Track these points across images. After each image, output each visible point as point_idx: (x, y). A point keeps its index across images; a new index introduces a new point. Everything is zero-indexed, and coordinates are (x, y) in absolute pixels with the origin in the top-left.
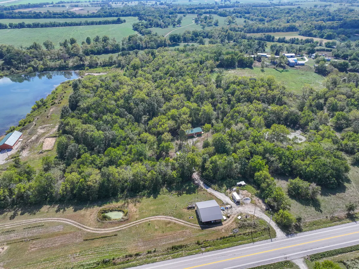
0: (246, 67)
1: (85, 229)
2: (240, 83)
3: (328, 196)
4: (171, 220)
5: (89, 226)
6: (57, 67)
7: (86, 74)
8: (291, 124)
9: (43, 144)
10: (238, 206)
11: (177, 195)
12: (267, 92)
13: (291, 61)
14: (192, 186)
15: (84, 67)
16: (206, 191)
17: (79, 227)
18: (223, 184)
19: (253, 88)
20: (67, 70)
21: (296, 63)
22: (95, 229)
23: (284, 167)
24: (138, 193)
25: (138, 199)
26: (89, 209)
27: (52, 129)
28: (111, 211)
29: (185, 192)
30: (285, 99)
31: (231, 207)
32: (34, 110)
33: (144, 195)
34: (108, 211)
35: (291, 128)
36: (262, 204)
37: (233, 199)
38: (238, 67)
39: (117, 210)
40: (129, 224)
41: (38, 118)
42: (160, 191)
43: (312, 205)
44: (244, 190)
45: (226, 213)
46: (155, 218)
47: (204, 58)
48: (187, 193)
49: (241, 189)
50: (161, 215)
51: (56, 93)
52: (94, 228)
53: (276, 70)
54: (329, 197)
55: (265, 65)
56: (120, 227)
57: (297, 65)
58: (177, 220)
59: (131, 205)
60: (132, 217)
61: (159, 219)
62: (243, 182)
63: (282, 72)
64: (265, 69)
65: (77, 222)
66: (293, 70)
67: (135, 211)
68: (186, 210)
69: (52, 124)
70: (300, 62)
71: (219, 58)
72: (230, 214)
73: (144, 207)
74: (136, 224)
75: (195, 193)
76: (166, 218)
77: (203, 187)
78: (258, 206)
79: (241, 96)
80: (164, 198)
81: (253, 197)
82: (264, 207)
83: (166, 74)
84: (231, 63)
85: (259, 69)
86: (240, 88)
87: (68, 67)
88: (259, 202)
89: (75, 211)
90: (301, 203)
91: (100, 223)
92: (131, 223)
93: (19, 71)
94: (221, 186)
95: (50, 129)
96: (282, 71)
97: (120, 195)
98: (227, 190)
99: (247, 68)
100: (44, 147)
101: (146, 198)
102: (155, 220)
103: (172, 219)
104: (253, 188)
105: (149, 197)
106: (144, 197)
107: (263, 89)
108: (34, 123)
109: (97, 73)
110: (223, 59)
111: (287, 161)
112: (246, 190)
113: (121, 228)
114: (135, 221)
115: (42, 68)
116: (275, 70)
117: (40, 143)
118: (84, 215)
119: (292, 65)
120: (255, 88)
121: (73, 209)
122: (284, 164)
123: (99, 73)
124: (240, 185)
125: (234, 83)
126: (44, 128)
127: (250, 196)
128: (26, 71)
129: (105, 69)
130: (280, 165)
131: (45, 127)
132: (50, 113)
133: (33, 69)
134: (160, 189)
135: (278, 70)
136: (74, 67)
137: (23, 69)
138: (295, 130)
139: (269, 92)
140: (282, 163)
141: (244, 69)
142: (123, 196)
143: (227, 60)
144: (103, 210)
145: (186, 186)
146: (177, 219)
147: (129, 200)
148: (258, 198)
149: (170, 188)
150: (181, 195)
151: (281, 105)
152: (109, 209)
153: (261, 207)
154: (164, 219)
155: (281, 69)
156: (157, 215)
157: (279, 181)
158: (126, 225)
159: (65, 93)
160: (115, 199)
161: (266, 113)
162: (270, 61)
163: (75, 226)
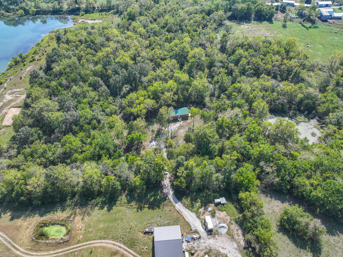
0: (265, 20)
1: (15, 250)
2: (250, 46)
3: (335, 235)
4: (119, 249)
5: (20, 246)
6: (50, 11)
7: (80, 21)
8: (306, 111)
9: (4, 116)
10: (209, 237)
11: (136, 209)
12: (282, 61)
13: (325, 13)
14: (158, 197)
15: (79, 12)
16: (174, 207)
17: (9, 246)
18: (197, 199)
19: (265, 55)
20: (61, 14)
21: (331, 16)
22: (26, 251)
23: (282, 183)
24: (91, 201)
25: (89, 209)
26: (28, 219)
27: (21, 96)
28: (52, 225)
29: (147, 206)
30: (304, 74)
31: (200, 237)
32: (11, 67)
33: (97, 205)
34: (49, 224)
35: (304, 115)
36: (241, 237)
37: (205, 224)
38: (254, 20)
39: (60, 224)
40: (68, 248)
41: (11, 79)
42: (117, 201)
43: (310, 248)
44: (222, 211)
45: (191, 246)
46: (101, 243)
47: (213, 7)
48: (149, 208)
49: (219, 210)
50: (109, 239)
51: (40, 46)
52: (25, 249)
53: (303, 25)
54: (336, 238)
55: (289, 17)
56: (56, 251)
57: (331, 19)
58: (127, 251)
59: (78, 218)
60: (74, 238)
61: (105, 244)
62: (224, 198)
63: (310, 30)
64: (288, 23)
65: (9, 237)
66: (325, 27)
67: (81, 227)
68: (142, 235)
69: (22, 89)
70: (336, 15)
71: (233, 7)
72: (196, 249)
73: (92, 224)
74: (76, 249)
75: (159, 207)
76: (114, 244)
77: (172, 200)
78: (235, 240)
79: (247, 67)
80: (119, 211)
81: (232, 224)
82: (242, 243)
83: (163, 27)
84: (246, 14)
85: (281, 24)
86: (247, 54)
87: (62, 11)
88: (238, 234)
89: (12, 219)
90: (295, 242)
91: (34, 243)
92: (70, 247)
93: (9, 14)
94: (194, 200)
95: (18, 95)
96: (310, 27)
97: (68, 201)
98: (201, 208)
99: (265, 22)
100: (5, 120)
101: (99, 209)
102: (100, 247)
103: (121, 247)
104: (234, 209)
105: (102, 208)
106: (97, 208)
107: (277, 57)
108: (5, 85)
109: (92, 20)
110: (237, 9)
111: (287, 176)
112: (225, 210)
113: (56, 253)
114: (77, 244)
115: (33, 11)
116: (301, 25)
117: (2, 114)
118: (20, 227)
119: (324, 19)
120: (268, 56)
121: (10, 217)
122: (282, 179)
123: (94, 20)
124: (219, 204)
125: (242, 46)
126: (12, 93)
127: (228, 222)
128: (17, 14)
129: (102, 14)
130: (277, 179)
131: (14, 93)
132: (26, 73)
133: (24, 12)
134: (118, 197)
135: (304, 26)
136: (69, 11)
137: (14, 11)
138: (309, 119)
139: (285, 61)
140: (280, 178)
141: (261, 22)
142: (72, 203)
143: (242, 10)
144: (43, 223)
145: (151, 197)
146: (127, 248)
147: (78, 210)
148: (237, 228)
149: (131, 198)
150: (141, 210)
151: (297, 83)
152: (51, 222)
153: (238, 243)
154: (112, 246)
155: (308, 25)
156: (104, 239)
157: (271, 201)
158: (65, 249)
159: (50, 46)
160: (62, 206)
161: (275, 94)
162: (297, 12)
163: (5, 242)
